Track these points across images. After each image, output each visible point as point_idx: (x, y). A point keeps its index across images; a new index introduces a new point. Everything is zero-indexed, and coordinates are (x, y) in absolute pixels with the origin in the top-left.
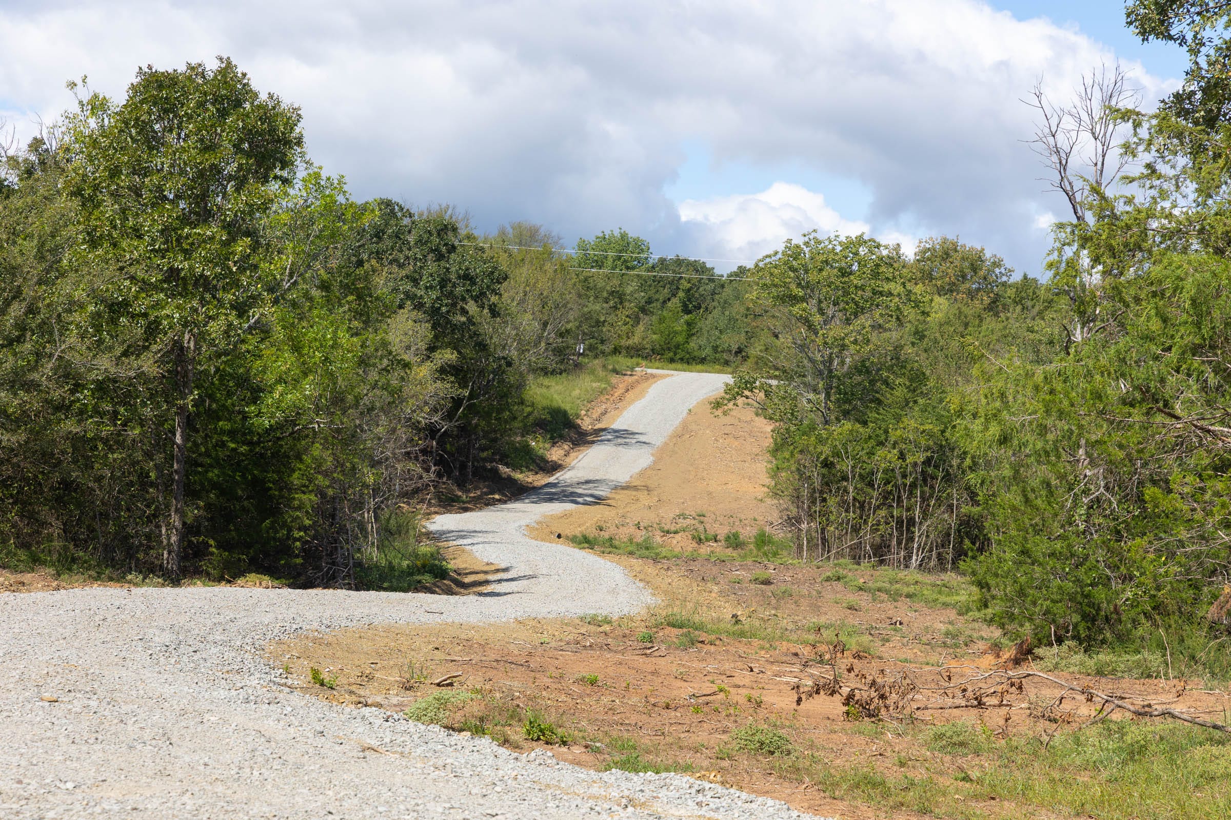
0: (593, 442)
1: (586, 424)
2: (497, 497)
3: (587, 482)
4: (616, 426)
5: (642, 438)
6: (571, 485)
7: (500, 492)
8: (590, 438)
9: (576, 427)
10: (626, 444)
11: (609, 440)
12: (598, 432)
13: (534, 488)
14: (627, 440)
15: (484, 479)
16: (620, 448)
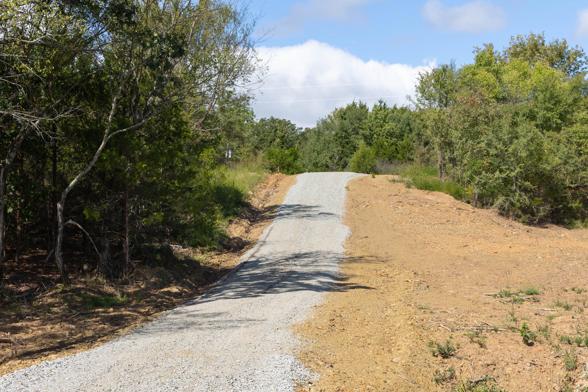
0: (272, 217)
1: (256, 203)
2: (174, 289)
3: (297, 256)
4: (286, 202)
5: (321, 210)
6: (277, 263)
7: (178, 281)
8: (267, 214)
9: (248, 206)
10: (309, 216)
11: (288, 214)
12: (271, 209)
13: (226, 271)
14: (307, 213)
15: (153, 263)
16: (305, 219)
